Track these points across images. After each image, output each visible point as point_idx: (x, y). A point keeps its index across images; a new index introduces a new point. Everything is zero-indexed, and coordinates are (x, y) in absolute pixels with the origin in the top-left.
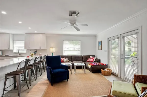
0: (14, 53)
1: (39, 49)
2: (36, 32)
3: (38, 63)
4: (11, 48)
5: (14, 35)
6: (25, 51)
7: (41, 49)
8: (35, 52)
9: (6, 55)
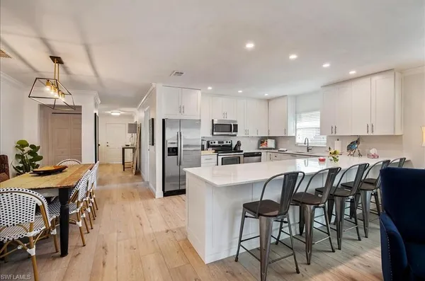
0: (296, 145)
1: (367, 134)
2: (353, 73)
3: (374, 182)
4: (291, 133)
5: (296, 97)
6: (323, 141)
7: (376, 133)
8: (354, 145)
9: (281, 149)
